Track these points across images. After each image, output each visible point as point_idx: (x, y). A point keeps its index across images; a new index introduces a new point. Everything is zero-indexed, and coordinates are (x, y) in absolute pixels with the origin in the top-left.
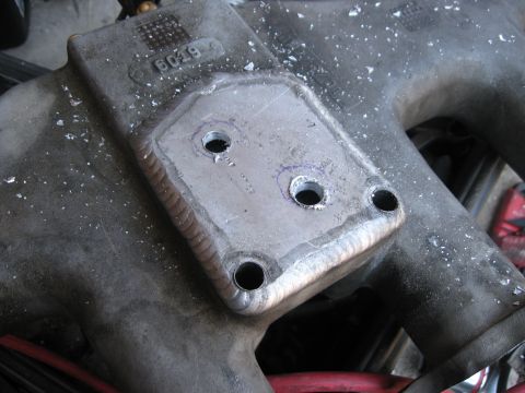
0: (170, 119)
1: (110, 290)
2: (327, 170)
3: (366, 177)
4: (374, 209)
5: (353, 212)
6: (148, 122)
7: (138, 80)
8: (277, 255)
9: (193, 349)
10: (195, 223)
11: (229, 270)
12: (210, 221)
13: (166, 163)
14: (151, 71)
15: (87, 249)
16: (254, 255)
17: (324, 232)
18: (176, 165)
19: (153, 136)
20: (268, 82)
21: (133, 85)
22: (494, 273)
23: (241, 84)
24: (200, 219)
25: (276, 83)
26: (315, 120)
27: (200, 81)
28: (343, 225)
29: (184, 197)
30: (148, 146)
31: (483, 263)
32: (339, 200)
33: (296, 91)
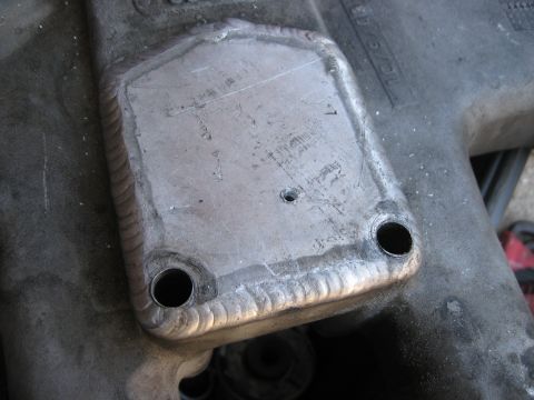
0: (153, 61)
1: (22, 252)
2: (330, 176)
3: (379, 199)
4: (374, 246)
5: (344, 241)
8: (218, 270)
9: (90, 355)
10: (132, 198)
12: (150, 202)
13: (127, 115)
16: (189, 262)
17: (294, 258)
18: (138, 120)
19: (124, 78)
20: (292, 44)
21: (133, 12)
22: (523, 375)
23: (261, 39)
24: (140, 196)
25: (305, 48)
26: (339, 107)
27: (212, 26)
28: (323, 256)
31: (512, 357)
32: (331, 220)
33: (329, 66)
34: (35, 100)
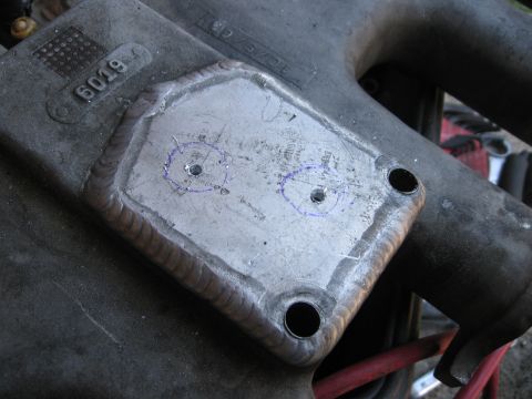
0: (126, 158)
1: (130, 392)
2: (331, 165)
3: (373, 160)
5: (378, 204)
6: (100, 170)
7: (64, 119)
8: (323, 283)
10: (213, 277)
11: (277, 322)
12: (230, 270)
13: (147, 215)
14: (75, 104)
15: (80, 351)
16: (298, 293)
17: (359, 238)
18: (161, 213)
19: (116, 185)
20: (219, 80)
21: (59, 127)
22: (514, 219)
23: (194, 90)
25: (232, 79)
26: (293, 110)
27: (142, 100)
28: (375, 223)
29: (187, 250)
30: (115, 199)
31: (501, 212)
32: (358, 196)
33: (261, 84)
34: (20, 259)
